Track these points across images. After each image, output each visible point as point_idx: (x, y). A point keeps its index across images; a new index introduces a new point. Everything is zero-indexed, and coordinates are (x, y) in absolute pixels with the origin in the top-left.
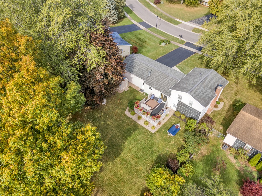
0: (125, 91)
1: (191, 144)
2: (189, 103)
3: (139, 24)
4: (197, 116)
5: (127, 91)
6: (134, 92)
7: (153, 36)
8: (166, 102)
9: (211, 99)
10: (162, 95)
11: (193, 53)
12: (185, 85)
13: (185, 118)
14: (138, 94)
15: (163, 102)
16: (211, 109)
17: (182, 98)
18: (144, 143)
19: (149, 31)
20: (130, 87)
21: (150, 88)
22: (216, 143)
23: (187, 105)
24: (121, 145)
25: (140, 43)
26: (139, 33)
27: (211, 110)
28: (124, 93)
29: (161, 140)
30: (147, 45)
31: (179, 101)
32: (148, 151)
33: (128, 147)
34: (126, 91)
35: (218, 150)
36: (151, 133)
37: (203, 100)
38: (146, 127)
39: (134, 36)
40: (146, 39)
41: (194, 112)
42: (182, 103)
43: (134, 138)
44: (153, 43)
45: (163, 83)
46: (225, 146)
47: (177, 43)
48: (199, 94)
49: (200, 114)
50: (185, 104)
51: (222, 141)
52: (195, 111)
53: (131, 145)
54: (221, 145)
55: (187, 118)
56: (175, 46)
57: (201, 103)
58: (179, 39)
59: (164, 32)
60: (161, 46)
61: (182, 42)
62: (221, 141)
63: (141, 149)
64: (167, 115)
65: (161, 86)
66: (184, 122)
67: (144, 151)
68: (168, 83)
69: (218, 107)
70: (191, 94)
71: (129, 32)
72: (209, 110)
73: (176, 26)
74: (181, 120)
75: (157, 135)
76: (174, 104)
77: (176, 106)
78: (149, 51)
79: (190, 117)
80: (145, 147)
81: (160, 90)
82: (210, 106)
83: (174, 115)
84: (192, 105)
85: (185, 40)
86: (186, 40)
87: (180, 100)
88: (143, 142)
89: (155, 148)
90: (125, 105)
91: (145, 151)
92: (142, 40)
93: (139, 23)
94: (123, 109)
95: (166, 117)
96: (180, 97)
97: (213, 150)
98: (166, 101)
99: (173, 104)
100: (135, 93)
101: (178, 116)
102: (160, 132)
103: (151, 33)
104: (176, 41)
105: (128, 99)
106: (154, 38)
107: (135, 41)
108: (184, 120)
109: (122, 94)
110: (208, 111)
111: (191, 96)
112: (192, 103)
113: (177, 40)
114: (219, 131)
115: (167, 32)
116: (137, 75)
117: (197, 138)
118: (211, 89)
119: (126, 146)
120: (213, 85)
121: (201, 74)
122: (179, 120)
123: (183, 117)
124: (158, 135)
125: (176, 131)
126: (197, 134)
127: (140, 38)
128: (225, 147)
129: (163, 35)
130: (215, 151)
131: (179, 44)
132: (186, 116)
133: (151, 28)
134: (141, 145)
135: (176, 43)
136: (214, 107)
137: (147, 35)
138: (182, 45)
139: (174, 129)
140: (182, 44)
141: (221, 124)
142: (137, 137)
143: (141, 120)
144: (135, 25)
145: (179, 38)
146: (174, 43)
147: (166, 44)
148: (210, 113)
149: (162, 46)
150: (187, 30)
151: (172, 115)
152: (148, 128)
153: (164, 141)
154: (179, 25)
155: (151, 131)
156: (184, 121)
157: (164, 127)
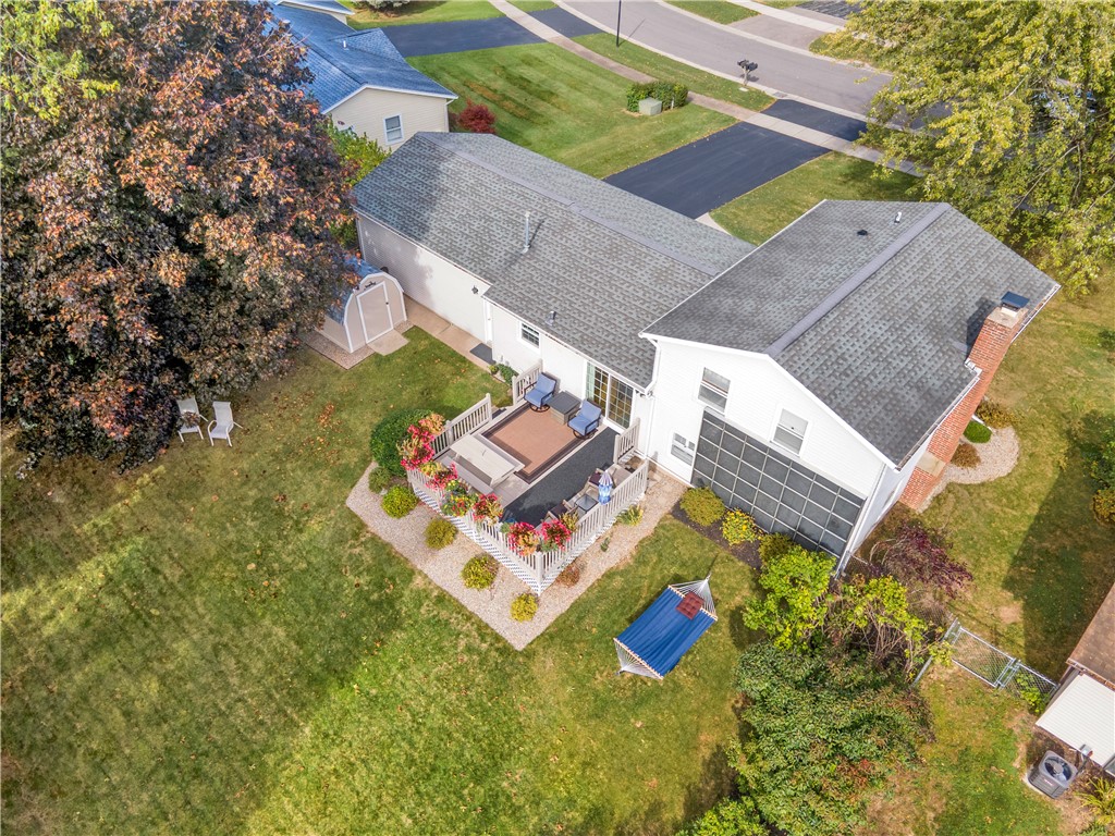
0: (376, 355)
1: (790, 756)
2: (781, 434)
3: (531, 19)
4: (834, 525)
5: (388, 358)
6: (431, 361)
7: (597, 70)
8: (626, 425)
9: (937, 403)
10: (598, 375)
11: (815, 151)
12: (748, 305)
13: (752, 538)
14: (458, 372)
15: (607, 422)
16: (936, 474)
17: (729, 397)
18: (442, 728)
19: (580, 48)
20: (414, 333)
21: (525, 335)
22: (980, 735)
23: (765, 448)
24: (266, 749)
25: (522, 101)
26: (527, 56)
27: (931, 485)
28: (372, 368)
29: (566, 704)
30: (555, 111)
31: (706, 415)
32: (461, 797)
33: (314, 764)
34: (384, 352)
35: (1000, 802)
36: (506, 650)
37: (885, 407)
38: (473, 600)
39: (493, 67)
40: (558, 84)
41: (818, 494)
42: (729, 428)
43: (374, 692)
44: (591, 103)
45: (610, 295)
46: (1058, 767)
47: (728, 105)
48: (850, 360)
49: (858, 511)
50: (750, 440)
51: (1025, 715)
52: (823, 489)
53: (336, 751)
54: (1022, 749)
55: (767, 541)
56: (715, 116)
57: (865, 429)
58: (737, 84)
59: (662, 53)
60: (636, 115)
61: (755, 101)
62: (1017, 720)
63: (410, 780)
64: (629, 516)
65: (593, 319)
66: (747, 567)
67: (432, 799)
68: (640, 294)
69: (978, 460)
70: (788, 365)
71: (470, 52)
72: (919, 480)
73: (728, 28)
74: (724, 554)
75: (547, 667)
76: (678, 438)
77: (693, 453)
78: (565, 140)
79: (783, 533)
80: (438, 763)
81: (582, 344)
82: (931, 456)
83: (678, 512)
84: (797, 443)
85: (770, 91)
86: (775, 91)
87: (714, 410)
88: (437, 718)
89: (516, 777)
90: (356, 444)
91: (438, 800)
92: (533, 87)
93: (529, 13)
94: (341, 475)
95: (620, 526)
96: (713, 391)
97: (962, 793)
98: (628, 417)
99: (670, 441)
100: (441, 367)
101: (706, 524)
102: (569, 644)
103: (591, 57)
104: (725, 97)
105: (385, 408)
106: (600, 79)
107: (495, 91)
108: (747, 552)
109: (359, 375)
110: (910, 490)
111: (794, 373)
112: (796, 432)
113: (726, 90)
114: (996, 638)
115: (676, 55)
116: (449, 252)
117: (837, 708)
118: (936, 331)
119: (298, 757)
120: (948, 305)
121: (862, 233)
122: (709, 549)
123: (737, 531)
124: (550, 664)
125: (683, 639)
126: (839, 675)
127: (522, 78)
128: (1050, 769)
129: (652, 65)
130: (978, 803)
131: (737, 108)
132: (758, 526)
133: (591, 38)
134: (412, 744)
135: (722, 102)
136: (955, 459)
137: (568, 67)
138: (752, 112)
139: (668, 619)
140: (756, 109)
141: (1009, 584)
142: (395, 677)
143: (446, 551)
144: (511, 23)
145: (741, 81)
146: (713, 105)
147: (665, 107)
148: (923, 499)
149: (644, 118)
150: (786, 43)
151: (660, 513)
152: (490, 608)
153: (590, 717)
154: (739, 22)
155: (507, 635)
156: (743, 558)
157: (602, 606)
